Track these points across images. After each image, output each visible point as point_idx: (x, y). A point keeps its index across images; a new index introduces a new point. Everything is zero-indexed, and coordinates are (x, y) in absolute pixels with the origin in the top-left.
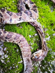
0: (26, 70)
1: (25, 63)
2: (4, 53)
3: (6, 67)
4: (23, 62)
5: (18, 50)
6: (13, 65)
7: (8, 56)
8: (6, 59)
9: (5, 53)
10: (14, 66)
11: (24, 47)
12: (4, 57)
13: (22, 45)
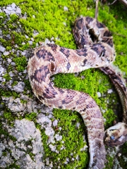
0: (93, 165)
1: (92, 149)
2: (53, 132)
3: (59, 159)
4: (88, 148)
5: (78, 125)
6: (72, 154)
7: (61, 137)
8: (59, 143)
9: (56, 132)
10: (72, 157)
11: (93, 119)
12: (55, 139)
13: (90, 116)
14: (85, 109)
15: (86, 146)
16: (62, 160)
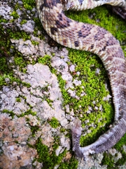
2: (71, 77)
3: (80, 106)
5: (98, 71)
6: (94, 102)
7: (80, 82)
8: (79, 88)
10: (95, 105)
11: (115, 58)
12: (74, 85)
13: (111, 55)
14: (105, 48)
15: (109, 96)
16: (83, 108)
